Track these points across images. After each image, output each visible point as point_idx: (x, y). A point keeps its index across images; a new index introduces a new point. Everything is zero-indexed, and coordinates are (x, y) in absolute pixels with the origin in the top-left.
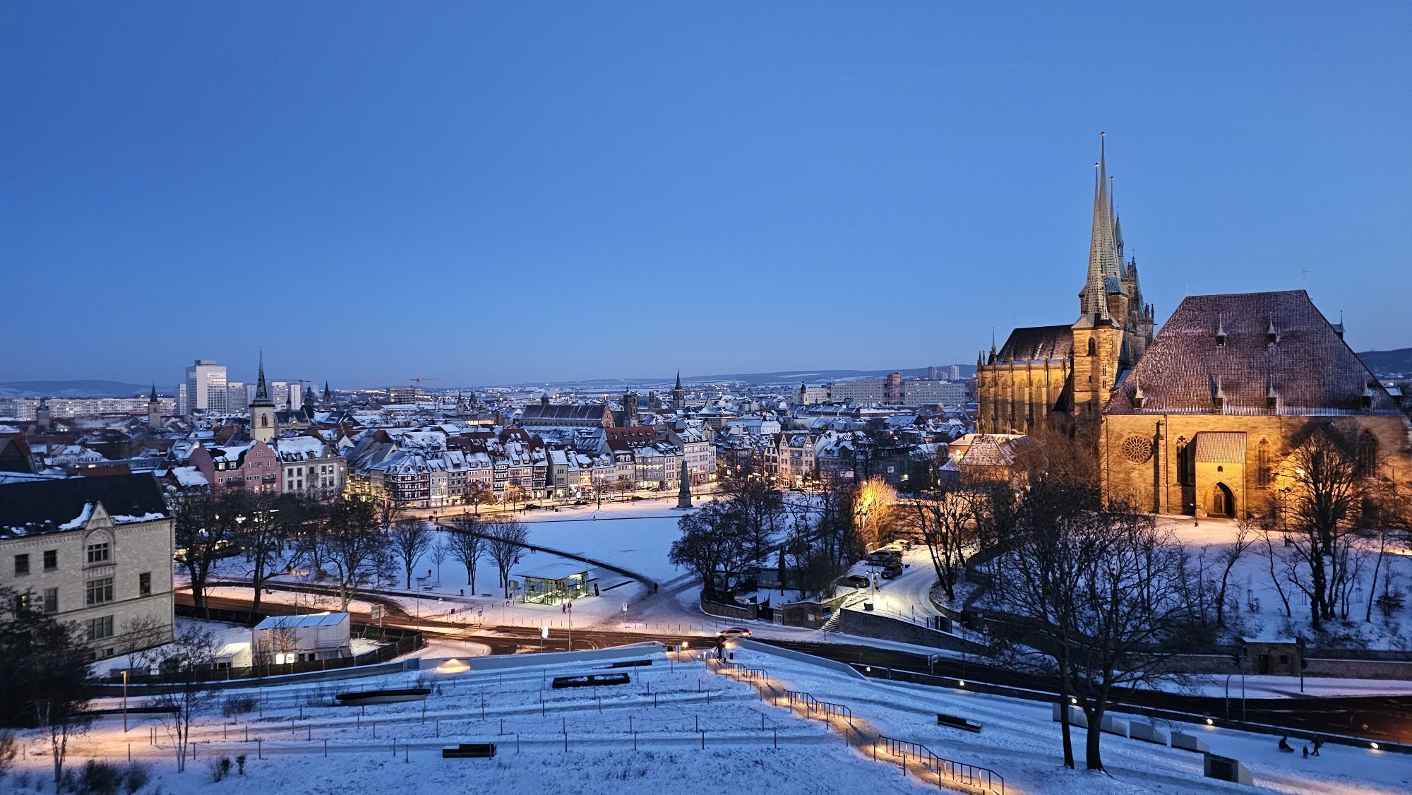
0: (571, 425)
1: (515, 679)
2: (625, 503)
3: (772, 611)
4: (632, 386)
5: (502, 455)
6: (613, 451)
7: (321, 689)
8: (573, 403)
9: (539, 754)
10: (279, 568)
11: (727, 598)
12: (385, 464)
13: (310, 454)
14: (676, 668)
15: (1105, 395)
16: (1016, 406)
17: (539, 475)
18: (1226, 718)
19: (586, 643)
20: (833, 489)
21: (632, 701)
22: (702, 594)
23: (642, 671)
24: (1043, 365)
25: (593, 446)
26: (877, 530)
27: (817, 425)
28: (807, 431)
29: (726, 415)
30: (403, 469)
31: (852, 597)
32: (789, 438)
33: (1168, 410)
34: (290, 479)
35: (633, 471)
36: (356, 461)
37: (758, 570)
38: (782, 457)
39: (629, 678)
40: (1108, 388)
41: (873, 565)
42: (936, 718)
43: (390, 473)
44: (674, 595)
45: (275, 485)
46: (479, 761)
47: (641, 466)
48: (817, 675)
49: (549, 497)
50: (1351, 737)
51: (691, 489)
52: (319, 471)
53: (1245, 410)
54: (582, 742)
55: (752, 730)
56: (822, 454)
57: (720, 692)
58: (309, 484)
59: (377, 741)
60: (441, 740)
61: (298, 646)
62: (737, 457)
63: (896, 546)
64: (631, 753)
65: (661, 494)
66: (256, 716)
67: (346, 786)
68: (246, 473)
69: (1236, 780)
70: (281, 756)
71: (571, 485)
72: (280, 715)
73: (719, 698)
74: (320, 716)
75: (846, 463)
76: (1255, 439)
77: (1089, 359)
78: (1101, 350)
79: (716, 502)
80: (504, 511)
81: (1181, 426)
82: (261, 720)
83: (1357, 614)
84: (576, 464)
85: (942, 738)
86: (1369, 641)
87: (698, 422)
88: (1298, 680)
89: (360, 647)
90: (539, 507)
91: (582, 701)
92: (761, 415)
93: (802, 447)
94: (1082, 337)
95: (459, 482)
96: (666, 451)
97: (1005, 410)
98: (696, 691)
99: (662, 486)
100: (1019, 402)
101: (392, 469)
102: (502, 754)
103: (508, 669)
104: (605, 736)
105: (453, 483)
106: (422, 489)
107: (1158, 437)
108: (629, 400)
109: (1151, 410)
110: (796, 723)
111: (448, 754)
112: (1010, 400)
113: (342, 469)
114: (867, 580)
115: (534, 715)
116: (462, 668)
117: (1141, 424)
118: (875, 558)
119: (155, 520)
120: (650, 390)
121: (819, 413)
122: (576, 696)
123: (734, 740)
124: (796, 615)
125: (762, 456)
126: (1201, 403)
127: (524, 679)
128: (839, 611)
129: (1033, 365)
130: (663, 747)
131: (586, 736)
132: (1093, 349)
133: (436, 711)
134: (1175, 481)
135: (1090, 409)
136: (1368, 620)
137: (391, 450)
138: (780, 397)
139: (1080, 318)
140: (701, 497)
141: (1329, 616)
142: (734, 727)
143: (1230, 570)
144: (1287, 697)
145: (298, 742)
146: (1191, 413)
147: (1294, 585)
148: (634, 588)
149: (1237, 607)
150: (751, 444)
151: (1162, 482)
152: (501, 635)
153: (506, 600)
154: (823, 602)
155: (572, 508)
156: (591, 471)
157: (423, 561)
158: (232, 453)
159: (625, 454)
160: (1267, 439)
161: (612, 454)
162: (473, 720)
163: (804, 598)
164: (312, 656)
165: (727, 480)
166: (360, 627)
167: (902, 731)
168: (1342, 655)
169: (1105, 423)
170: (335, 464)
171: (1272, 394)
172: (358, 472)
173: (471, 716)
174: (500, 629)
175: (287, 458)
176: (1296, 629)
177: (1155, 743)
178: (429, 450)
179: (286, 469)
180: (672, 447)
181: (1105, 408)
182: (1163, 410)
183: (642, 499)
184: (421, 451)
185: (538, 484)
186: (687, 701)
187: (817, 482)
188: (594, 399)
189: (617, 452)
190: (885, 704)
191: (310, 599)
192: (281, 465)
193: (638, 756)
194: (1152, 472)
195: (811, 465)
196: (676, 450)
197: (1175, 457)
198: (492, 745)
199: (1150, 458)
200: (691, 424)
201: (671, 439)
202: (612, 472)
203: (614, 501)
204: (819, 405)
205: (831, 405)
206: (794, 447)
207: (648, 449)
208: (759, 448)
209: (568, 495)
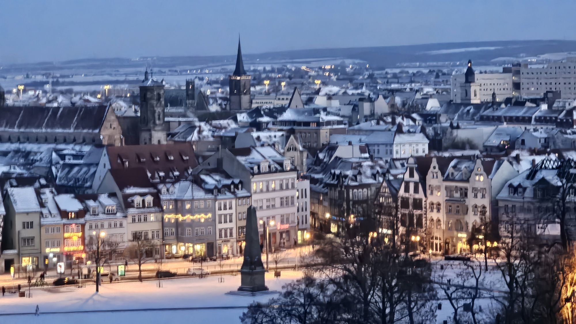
0: (46, 141)
2: (145, 283)
4: (156, 70)
6: (121, 188)
8: (49, 102)
20: (523, 257)
25: (85, 181)
27: (495, 142)
28: (477, 152)
29: (328, 123)
32: (443, 164)
35: (157, 226)
38: (431, 198)
47: (173, 215)
49: (7, 270)
51: (264, 258)
56: (504, 194)
62: (348, 200)
65: (209, 267)
71: (48, 250)
75: (547, 210)
79: (309, 281)
84: (54, 211)
87: (277, 135)
92: (393, 123)
93: (467, 181)
96: (218, 190)
99: (211, 252)
108: (149, 95)
120: (189, 78)
121: (499, 120)
125: (395, 199)
138: (429, 90)
140: (282, 272)
150: (374, 176)
155: (49, 291)
156: (83, 226)
159: (143, 194)
161: (119, 194)
165: (331, 242)
180: (229, 181)
183: (174, 274)
187: (495, 244)
188: (86, 93)
189: (128, 190)
195: (483, 213)
196: (236, 186)
200: (263, 139)
201: (226, 167)
202: (121, 225)
203: (124, 278)
204: (500, 104)
205: (520, 104)
206: (453, 180)
207: (184, 184)
208: (389, 182)
209: (41, 266)
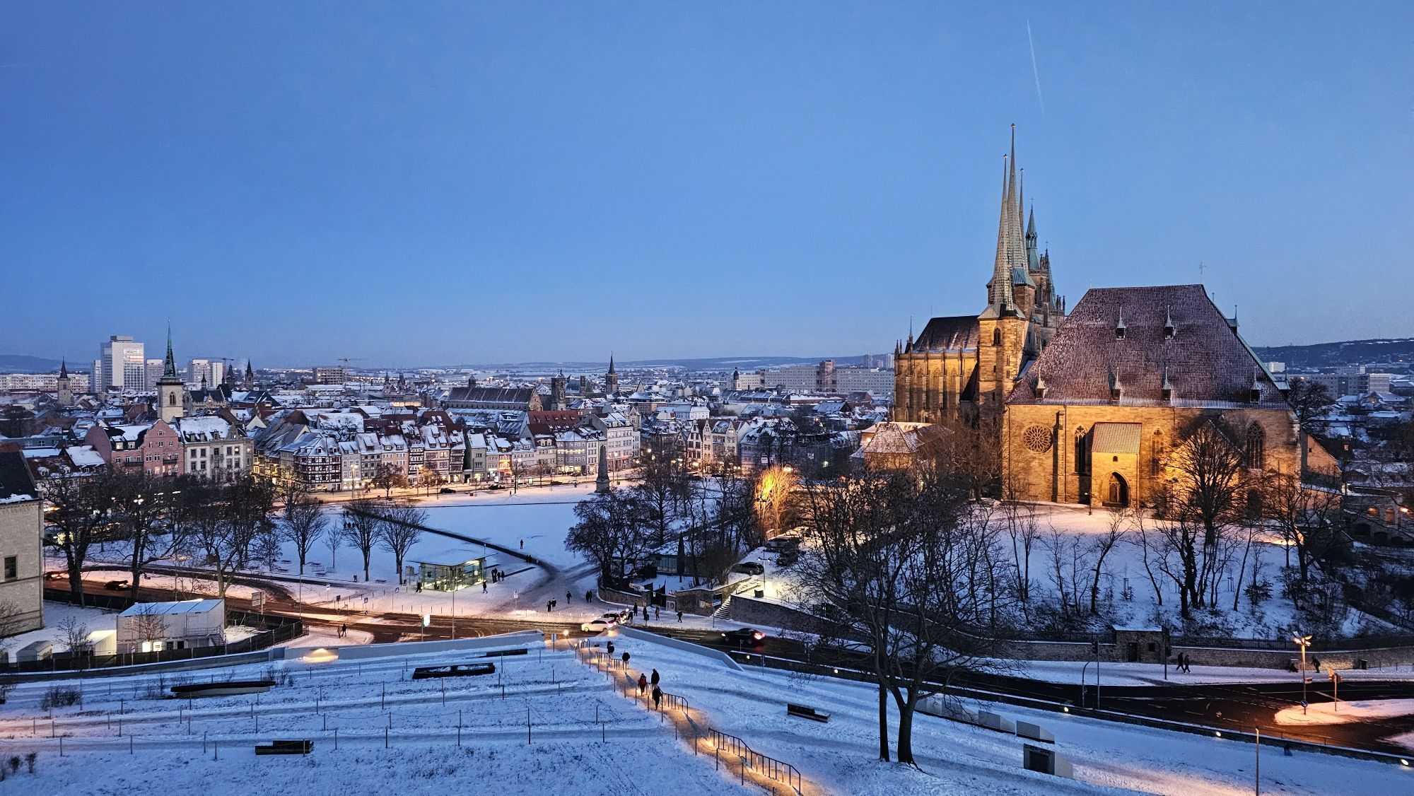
0: (496, 408)
1: (377, 670)
2: (544, 488)
3: (665, 598)
5: (417, 438)
6: (534, 435)
7: (162, 680)
9: (356, 750)
10: (159, 553)
11: (624, 585)
12: (295, 446)
13: (215, 434)
14: (545, 658)
15: (1008, 385)
16: (931, 395)
17: (457, 458)
18: (1081, 706)
19: (473, 631)
21: (481, 693)
22: (599, 580)
23: (510, 660)
24: (957, 355)
25: (514, 430)
26: (778, 516)
27: (747, 412)
28: (731, 418)
29: (657, 401)
30: (313, 451)
31: (745, 583)
32: (712, 423)
33: (1068, 400)
34: (194, 460)
35: (554, 456)
36: (265, 442)
37: (659, 557)
38: (705, 443)
39: (494, 668)
40: (1011, 378)
41: (771, 551)
42: (786, 708)
43: (300, 455)
44: (574, 582)
45: (177, 466)
46: (291, 758)
47: (563, 450)
48: (686, 664)
49: (466, 482)
50: (1196, 726)
51: (610, 475)
52: (225, 452)
53: (1140, 401)
54: (406, 738)
55: (585, 723)
56: (745, 440)
57: (575, 683)
58: (213, 465)
59: (191, 737)
60: (259, 736)
61: (166, 633)
62: (662, 442)
63: (796, 532)
64: (453, 749)
65: (581, 479)
66: (75, 709)
67: (136, 786)
68: (145, 454)
69: (1053, 774)
70: (83, 753)
71: (490, 470)
72: (102, 709)
73: (573, 689)
74: (148, 710)
76: (1149, 430)
77: (994, 349)
78: (1006, 340)
80: (417, 495)
81: (1080, 415)
82: (79, 714)
83: (1225, 603)
84: (495, 448)
85: (773, 730)
86: (1235, 629)
87: (625, 406)
88: (1161, 667)
89: (235, 635)
90: (454, 492)
91: (428, 693)
92: (692, 401)
93: (725, 433)
94: (988, 327)
95: (372, 465)
96: (588, 436)
97: (919, 398)
98: (550, 682)
99: (584, 471)
100: (933, 390)
101: (302, 451)
102: (318, 752)
103: (378, 659)
104: (433, 731)
105: (366, 466)
106: (334, 471)
107: (1057, 427)
108: (557, 383)
109: (1051, 401)
110: (636, 716)
111: (261, 751)
112: (925, 389)
113: (249, 450)
114: (761, 567)
115: (373, 709)
116: (330, 658)
117: (1040, 414)
118: (773, 544)
119: (22, 502)
120: (583, 374)
121: (750, 400)
122: (424, 687)
123: (564, 734)
124: (689, 602)
125: (686, 443)
126: (1100, 394)
127: (386, 669)
128: (728, 600)
129: (947, 355)
130: (490, 742)
131: (412, 732)
132: (998, 340)
133: (270, 704)
134: (1073, 471)
135: (994, 399)
136: (1235, 609)
137: (303, 431)
138: (713, 383)
139: (986, 310)
140: (621, 482)
141: (1198, 604)
142: (569, 721)
143: (1104, 559)
144: (1150, 685)
145: (107, 739)
146: (1090, 404)
147: (1164, 574)
148: (535, 574)
149: (1112, 596)
150: (676, 430)
151: (1060, 471)
152: (388, 623)
153: (399, 586)
154: (715, 589)
155: (488, 493)
156: (511, 456)
157: (318, 546)
158: (131, 432)
159: (546, 439)
160: (1161, 430)
161: (532, 438)
162: (307, 714)
163: (697, 584)
164: (181, 644)
165: (651, 465)
166: (237, 613)
167: (736, 723)
168: (1207, 643)
169: (1007, 413)
170: (241, 446)
171: (1167, 386)
172: (267, 453)
173: (306, 709)
174: (388, 616)
175: (189, 438)
176: (1165, 618)
177: (1002, 731)
178: (344, 431)
179: (189, 450)
180: (595, 432)
181: (1008, 398)
182: (1063, 401)
183: (560, 483)
184: (335, 433)
185: (455, 467)
186: (538, 692)
187: (739, 468)
189: (537, 436)
190: (740, 694)
191: (188, 584)
192: (184, 445)
193: (460, 752)
194: (1050, 461)
195: (733, 451)
196: (599, 434)
197: (1074, 446)
198: (307, 742)
199: (1050, 447)
200: (618, 409)
201: (594, 424)
202: (533, 456)
203: (532, 485)
204: (752, 391)
205: (763, 391)
206: (717, 433)
207: (570, 433)
208: (683, 433)
209: (486, 479)
